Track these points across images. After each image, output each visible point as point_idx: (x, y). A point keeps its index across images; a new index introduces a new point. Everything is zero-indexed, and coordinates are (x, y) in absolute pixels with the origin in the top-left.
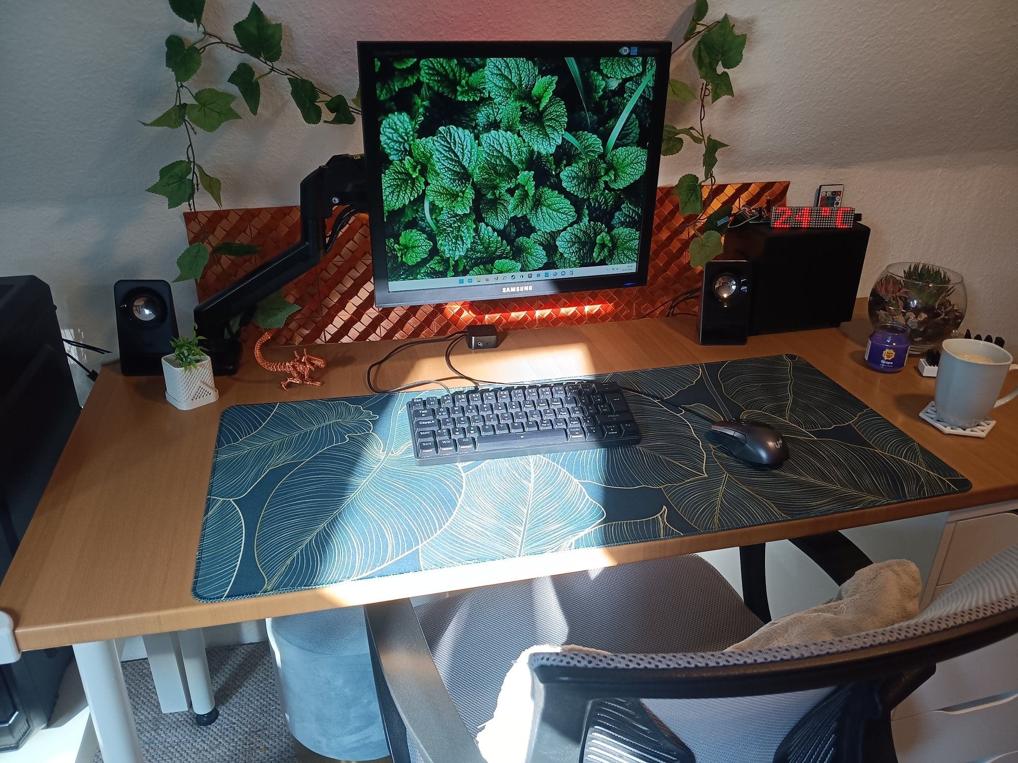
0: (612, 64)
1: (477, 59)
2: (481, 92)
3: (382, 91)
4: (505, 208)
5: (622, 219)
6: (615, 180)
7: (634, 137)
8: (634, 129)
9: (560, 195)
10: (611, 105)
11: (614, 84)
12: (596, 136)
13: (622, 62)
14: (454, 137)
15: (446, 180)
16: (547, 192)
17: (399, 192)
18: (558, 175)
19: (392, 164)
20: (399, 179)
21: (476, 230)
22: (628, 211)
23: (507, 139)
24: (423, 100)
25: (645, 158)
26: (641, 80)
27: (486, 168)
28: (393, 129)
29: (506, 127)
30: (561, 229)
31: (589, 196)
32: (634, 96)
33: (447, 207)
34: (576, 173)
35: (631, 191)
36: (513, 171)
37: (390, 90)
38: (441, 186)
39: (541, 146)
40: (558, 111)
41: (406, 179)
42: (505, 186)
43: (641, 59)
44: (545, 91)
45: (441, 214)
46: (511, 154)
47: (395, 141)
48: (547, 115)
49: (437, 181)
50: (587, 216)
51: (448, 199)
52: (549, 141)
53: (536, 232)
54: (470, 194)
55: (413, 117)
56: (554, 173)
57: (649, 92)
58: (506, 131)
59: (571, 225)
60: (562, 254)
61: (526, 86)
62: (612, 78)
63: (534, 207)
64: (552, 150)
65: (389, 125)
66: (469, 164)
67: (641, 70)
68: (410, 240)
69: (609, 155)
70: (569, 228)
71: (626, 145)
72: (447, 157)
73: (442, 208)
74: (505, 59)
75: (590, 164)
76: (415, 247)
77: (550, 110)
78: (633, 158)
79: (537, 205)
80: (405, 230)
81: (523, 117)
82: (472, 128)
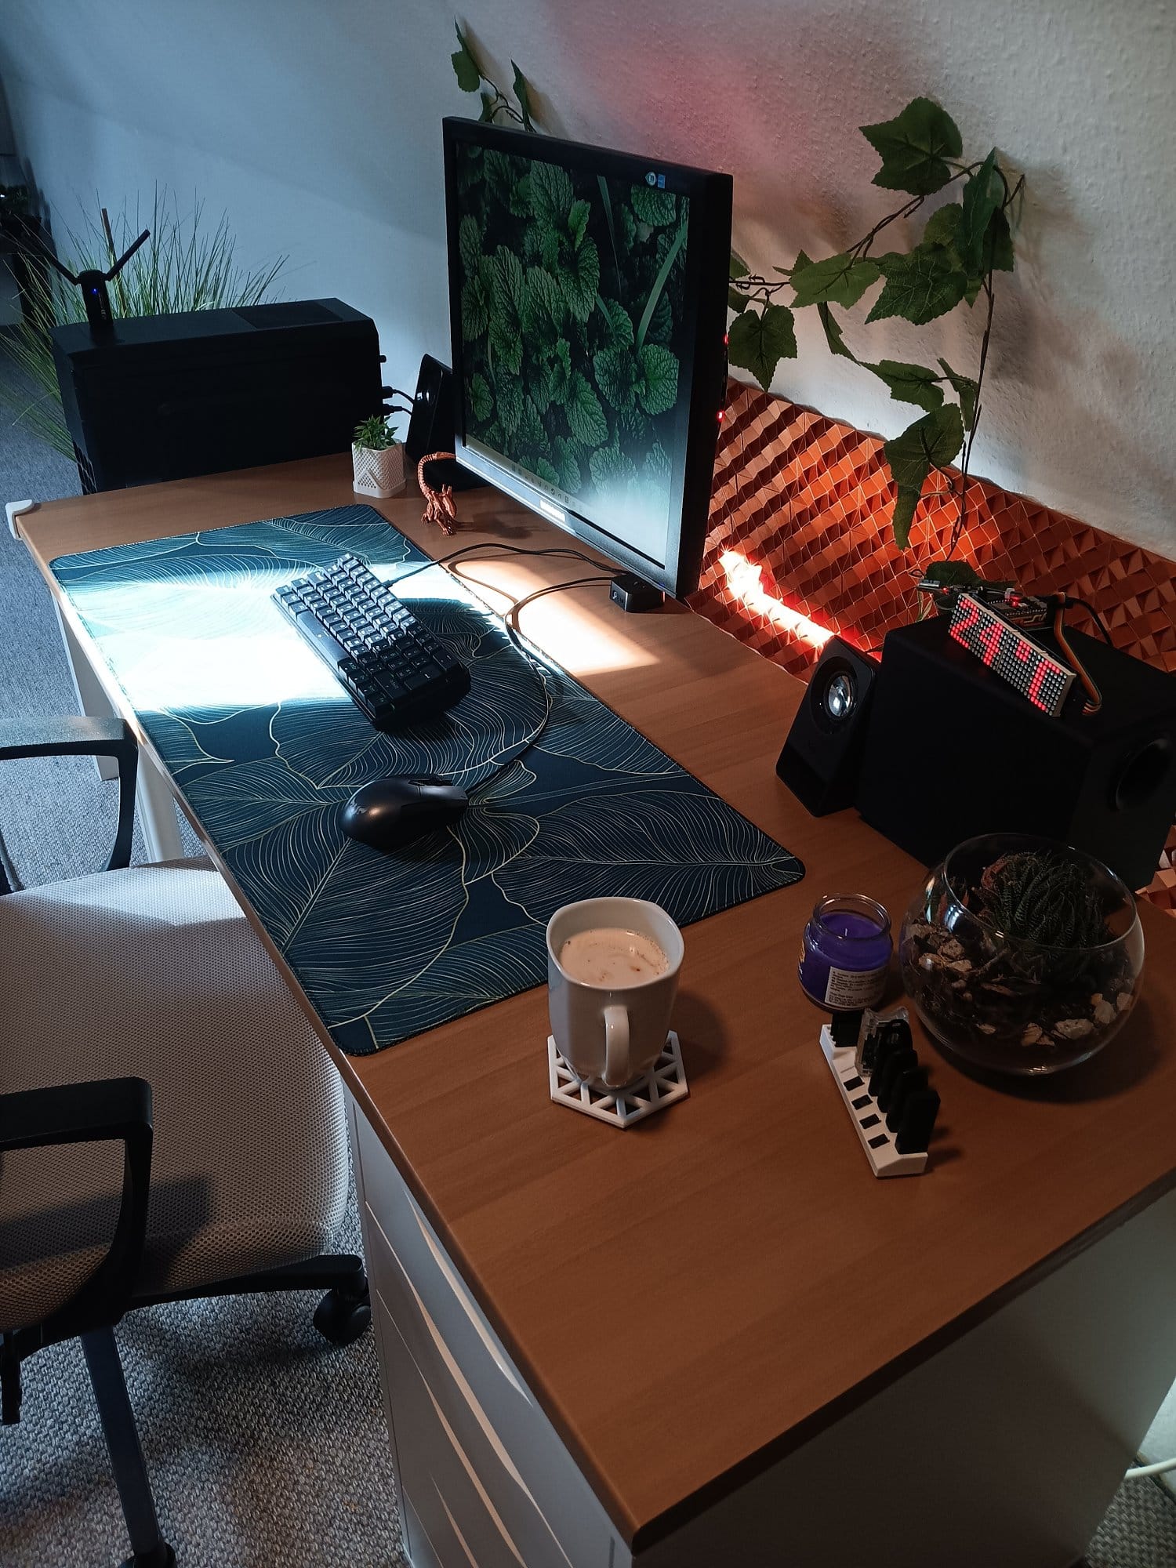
0: (644, 199)
1: (524, 160)
2: (528, 208)
3: (460, 184)
4: (547, 385)
5: (654, 468)
6: (646, 396)
7: (667, 333)
8: (667, 321)
9: (593, 392)
10: (642, 267)
11: (645, 235)
12: (627, 314)
13: (654, 198)
14: (508, 263)
15: (502, 321)
16: (582, 381)
17: (472, 320)
18: (591, 358)
19: (467, 282)
20: (472, 303)
21: (524, 401)
22: (659, 456)
23: (548, 284)
24: (486, 206)
25: (678, 375)
26: (675, 234)
27: (531, 318)
28: (467, 235)
29: (547, 266)
30: (594, 446)
31: (620, 410)
32: (666, 260)
33: (503, 358)
34: (608, 365)
35: (663, 425)
36: (552, 337)
37: (465, 185)
38: (499, 327)
39: (576, 307)
40: (590, 259)
41: (476, 306)
42: (546, 351)
43: (673, 198)
44: (580, 223)
45: (499, 365)
46: (551, 306)
47: (468, 251)
48: (581, 261)
49: (496, 318)
50: (617, 440)
51: (504, 348)
52: (584, 303)
53: (572, 437)
54: (520, 349)
55: (480, 224)
56: (588, 354)
57: (684, 260)
58: (547, 271)
59: (603, 445)
60: (594, 486)
61: (563, 209)
62: (643, 221)
63: (570, 397)
64: (586, 318)
65: (464, 229)
66: (519, 305)
67: (675, 219)
68: (479, 387)
69: (640, 352)
70: (600, 449)
71: (659, 343)
72: (503, 289)
73: (500, 357)
74: (547, 165)
75: (621, 356)
76: (482, 399)
77: (585, 253)
78: (665, 370)
79: (573, 395)
80: (475, 372)
81: (560, 254)
82: (521, 255)
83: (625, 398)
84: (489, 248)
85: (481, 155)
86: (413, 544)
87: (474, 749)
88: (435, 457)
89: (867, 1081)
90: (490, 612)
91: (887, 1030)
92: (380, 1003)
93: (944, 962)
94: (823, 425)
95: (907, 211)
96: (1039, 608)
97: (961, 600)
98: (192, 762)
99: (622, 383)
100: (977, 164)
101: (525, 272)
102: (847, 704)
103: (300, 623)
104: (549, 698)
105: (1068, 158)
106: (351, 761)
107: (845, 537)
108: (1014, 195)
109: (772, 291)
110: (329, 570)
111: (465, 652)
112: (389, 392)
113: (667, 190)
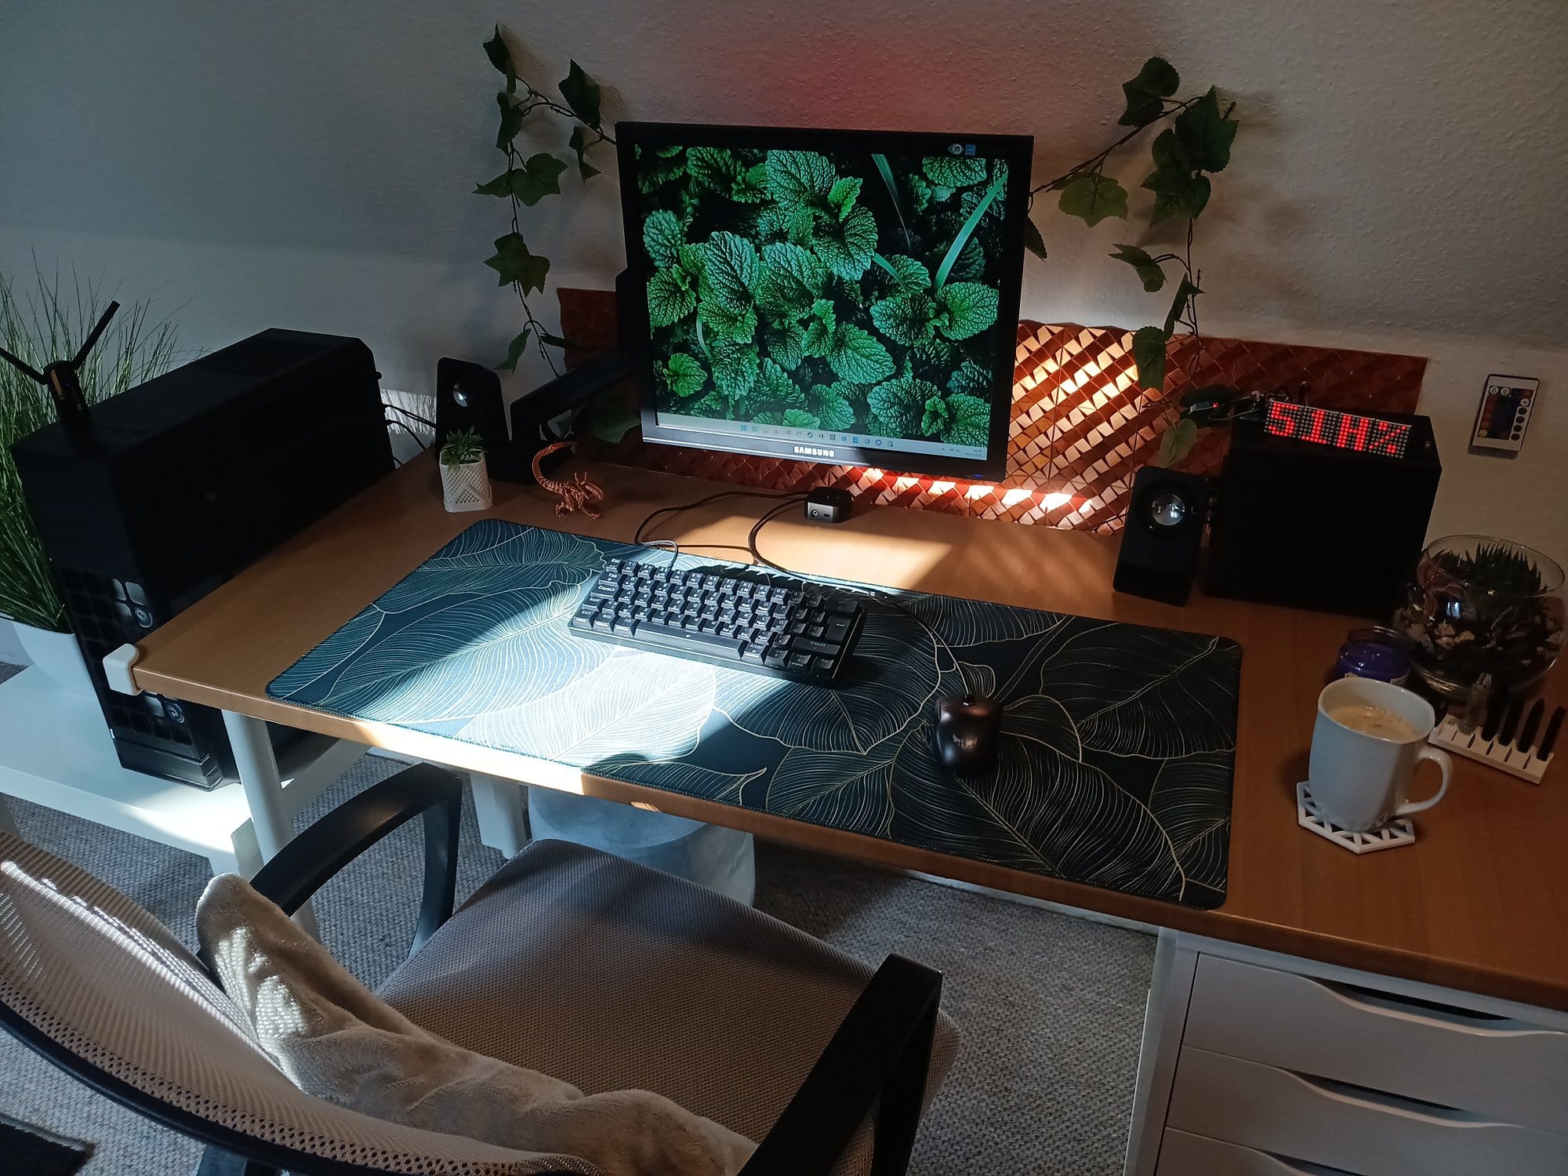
0: (941, 167)
1: (756, 151)
2: (762, 193)
3: (644, 183)
4: (797, 343)
5: (964, 383)
6: (950, 326)
7: (976, 270)
8: (977, 260)
9: (870, 337)
10: (940, 222)
11: (944, 195)
12: (920, 263)
13: (955, 165)
14: (730, 246)
15: (722, 299)
16: (853, 331)
17: (667, 306)
18: (867, 310)
19: (659, 272)
20: (667, 290)
21: (760, 366)
22: (971, 372)
23: (797, 256)
24: (691, 199)
25: (995, 301)
26: (985, 190)
27: (770, 290)
28: (658, 230)
29: (795, 240)
30: (874, 382)
31: (913, 345)
32: (974, 212)
33: (723, 332)
34: (892, 310)
35: (975, 346)
36: (804, 297)
37: (653, 184)
38: (716, 305)
39: (842, 269)
40: (864, 225)
41: (674, 292)
42: (796, 315)
43: (984, 161)
44: (846, 197)
45: (716, 340)
46: (802, 275)
47: (660, 244)
48: (850, 228)
49: (711, 298)
50: (910, 370)
51: (725, 323)
52: (854, 264)
53: (839, 381)
54: (752, 320)
55: (680, 216)
56: (861, 306)
57: (999, 209)
58: (795, 245)
59: (888, 379)
60: (876, 417)
61: (820, 188)
62: (940, 185)
63: (836, 347)
64: (858, 276)
65: (653, 224)
66: (749, 281)
67: (985, 178)
68: (681, 366)
69: (939, 292)
70: (884, 383)
71: (966, 280)
72: (721, 269)
73: (718, 332)
74: (792, 152)
75: (913, 300)
76: (687, 375)
77: (854, 222)
78: (973, 300)
79: (840, 345)
80: (675, 353)
81: (817, 228)
82: (751, 236)
83: (920, 332)
84: (697, 234)
85: (683, 152)
89: (1478, 735)
92: (1178, 865)
98: (737, 788)
99: (916, 322)
100: (1197, 98)
105: (1283, 87)
108: (1226, 117)
113: (976, 156)
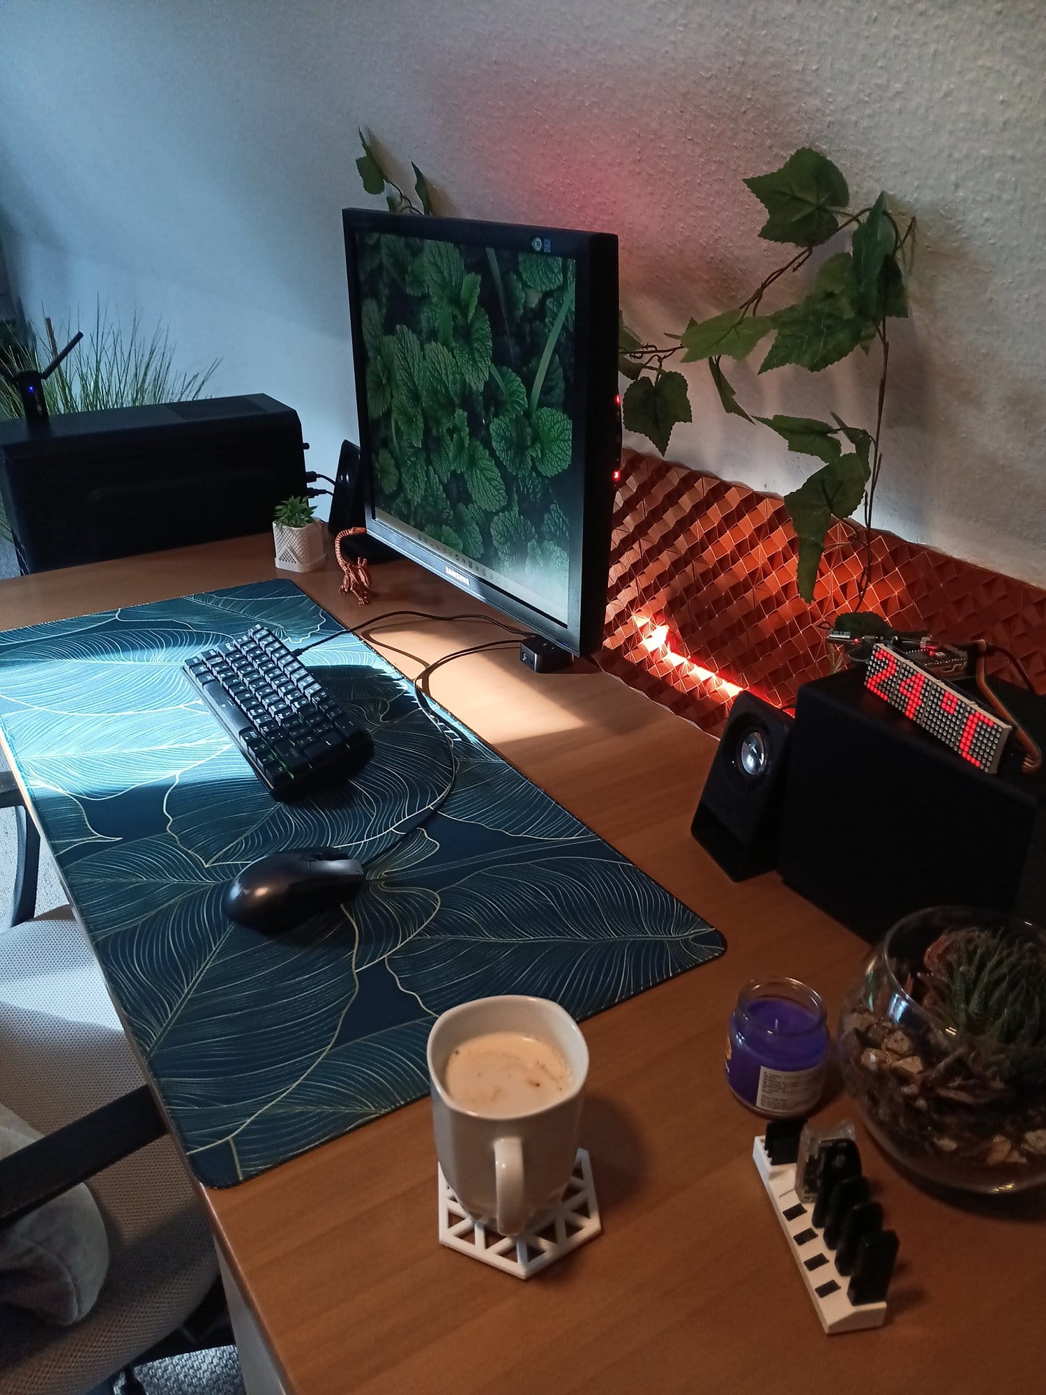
0: (531, 266)
1: (418, 240)
4: (447, 455)
5: (552, 529)
6: (542, 459)
7: (559, 395)
8: (559, 384)
9: (490, 459)
10: (532, 333)
11: (534, 301)
12: (520, 379)
13: (541, 264)
14: (407, 341)
15: (404, 397)
16: (480, 448)
17: (375, 398)
18: (488, 425)
19: (370, 362)
20: (376, 383)
21: (427, 472)
22: (557, 517)
23: (444, 358)
24: (384, 288)
25: (572, 435)
26: (562, 297)
27: (430, 392)
28: (369, 318)
29: (442, 339)
30: (494, 511)
31: (517, 474)
32: (555, 324)
33: (406, 432)
34: (504, 431)
35: (560, 487)
36: (449, 407)
37: (365, 270)
38: (401, 403)
39: (471, 377)
40: (483, 329)
41: (379, 385)
42: (445, 423)
43: (560, 261)
44: (472, 296)
45: (402, 439)
46: (448, 379)
47: (370, 333)
48: (474, 332)
49: (398, 395)
50: (516, 503)
51: (406, 423)
52: (478, 373)
53: (473, 504)
54: (421, 422)
55: (380, 307)
56: (484, 423)
57: (573, 322)
58: (443, 345)
59: (503, 509)
60: (495, 551)
61: (455, 284)
62: (531, 287)
63: (470, 465)
64: (481, 388)
65: (366, 312)
66: (418, 381)
67: (562, 282)
68: (385, 462)
69: (534, 416)
70: (500, 513)
71: (552, 406)
72: (403, 365)
73: (403, 431)
74: (438, 242)
75: (516, 421)
76: (388, 473)
77: (477, 325)
78: (559, 431)
79: (472, 463)
80: (381, 448)
81: (455, 329)
82: (418, 332)
83: (522, 462)
84: (389, 329)
85: (378, 241)
86: (327, 614)
87: (376, 817)
88: (351, 532)
89: (810, 1208)
90: (400, 677)
91: (832, 1150)
92: (249, 1121)
93: (892, 1062)
94: (721, 488)
95: (795, 265)
96: (958, 657)
97: (876, 651)
98: (79, 841)
99: (519, 448)
100: (867, 210)
101: (422, 348)
102: (762, 762)
103: (206, 693)
104: (456, 762)
105: (961, 194)
106: (245, 835)
107: (749, 595)
108: (905, 239)
109: (665, 357)
110: (239, 640)
111: (372, 717)
112: (313, 477)
113: (553, 254)
